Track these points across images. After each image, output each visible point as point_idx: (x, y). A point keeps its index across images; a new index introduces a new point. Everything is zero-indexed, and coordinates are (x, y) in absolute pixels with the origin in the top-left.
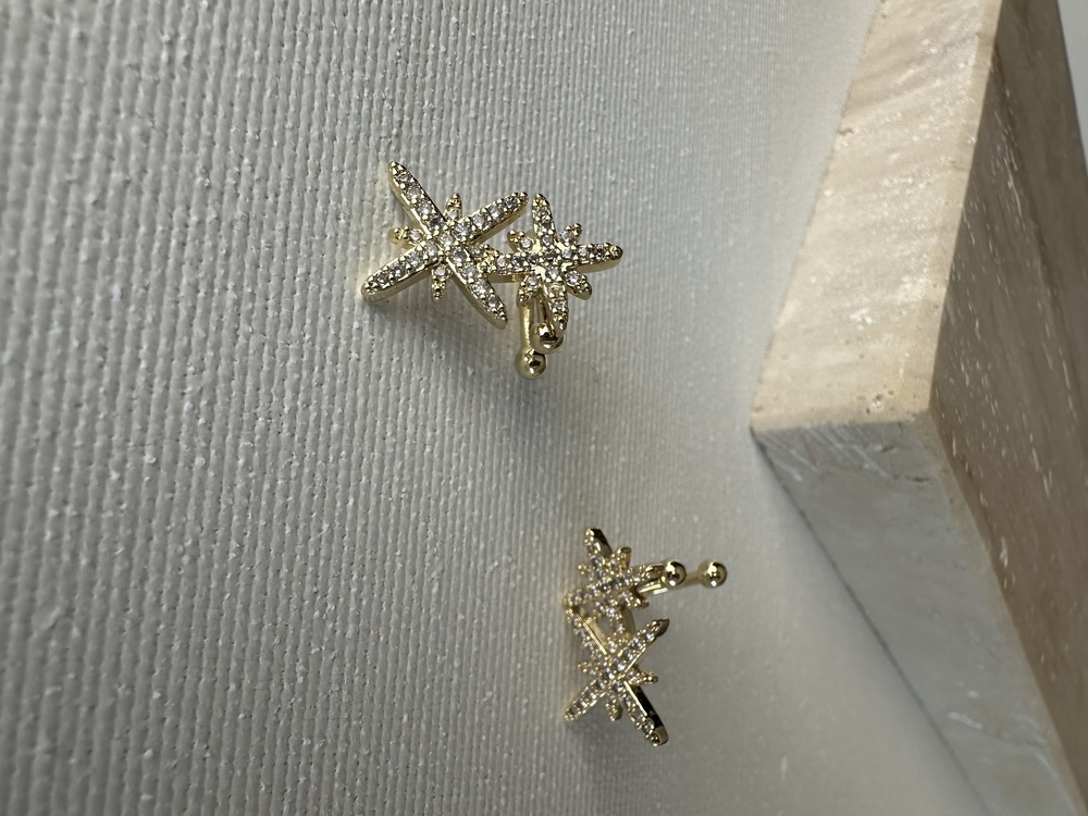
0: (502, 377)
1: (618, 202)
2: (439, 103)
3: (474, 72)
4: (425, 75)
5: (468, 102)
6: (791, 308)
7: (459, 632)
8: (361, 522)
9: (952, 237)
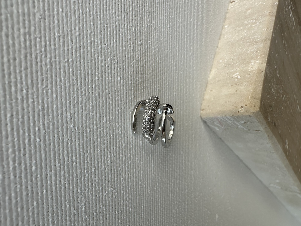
0: (102, 129)
1: (144, 51)
2: (62, 33)
3: (77, 16)
4: (54, 23)
5: (75, 29)
6: (213, 72)
7: (95, 219)
8: (50, 197)
9: (269, 43)
